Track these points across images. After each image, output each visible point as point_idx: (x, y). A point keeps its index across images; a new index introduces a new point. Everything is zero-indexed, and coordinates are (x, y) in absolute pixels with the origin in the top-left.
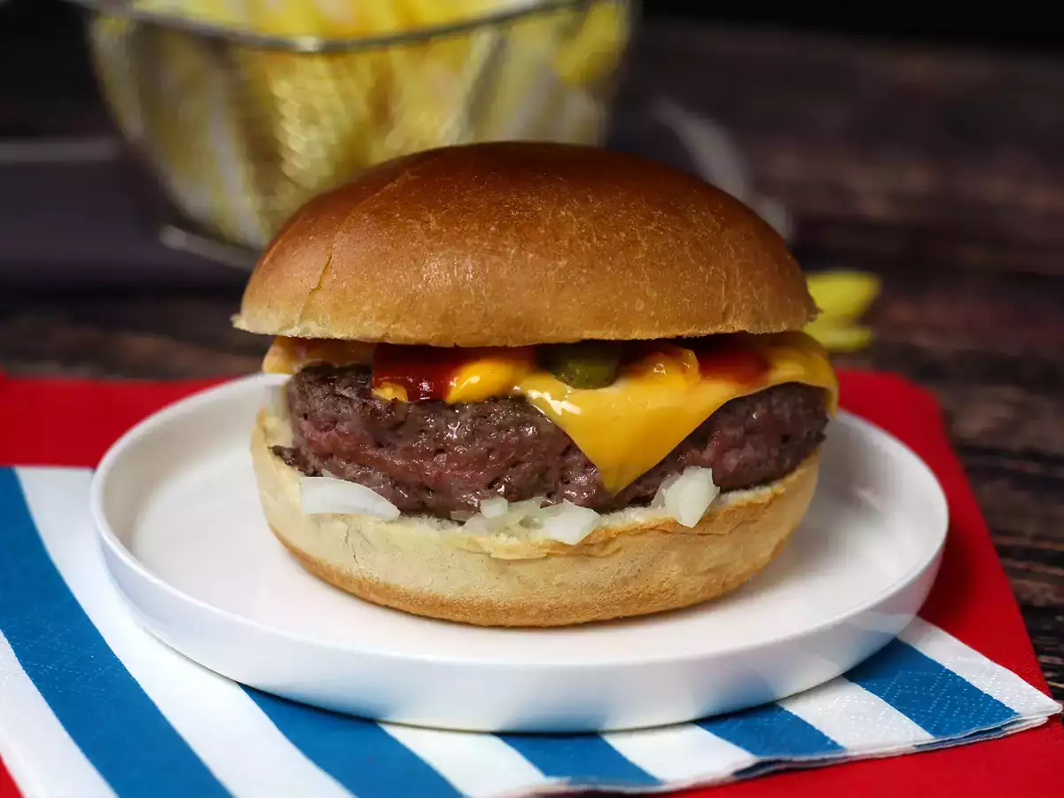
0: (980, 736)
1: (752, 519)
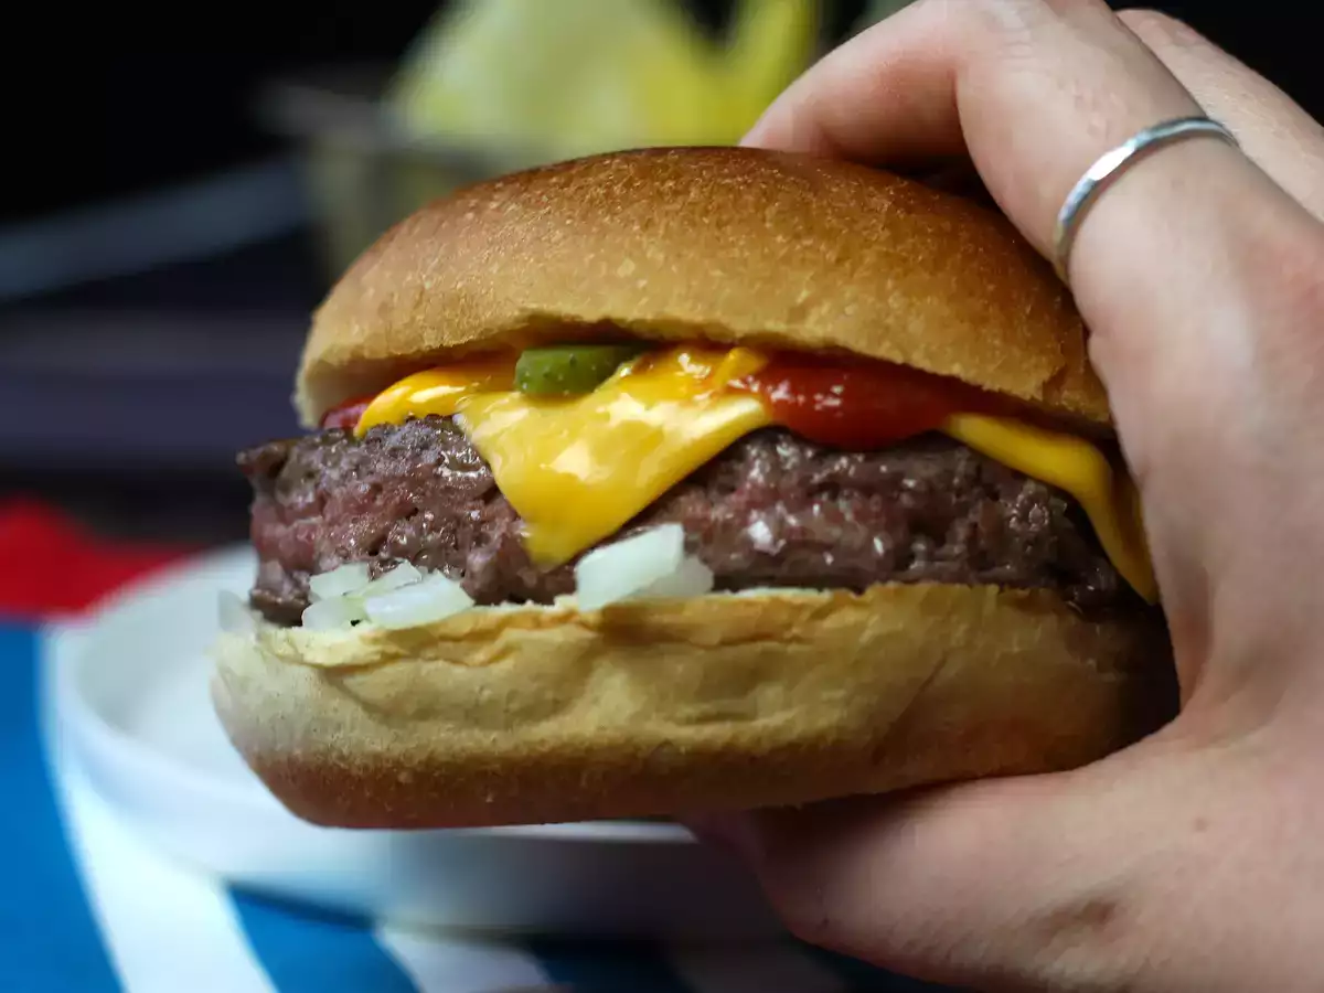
1: (787, 635)
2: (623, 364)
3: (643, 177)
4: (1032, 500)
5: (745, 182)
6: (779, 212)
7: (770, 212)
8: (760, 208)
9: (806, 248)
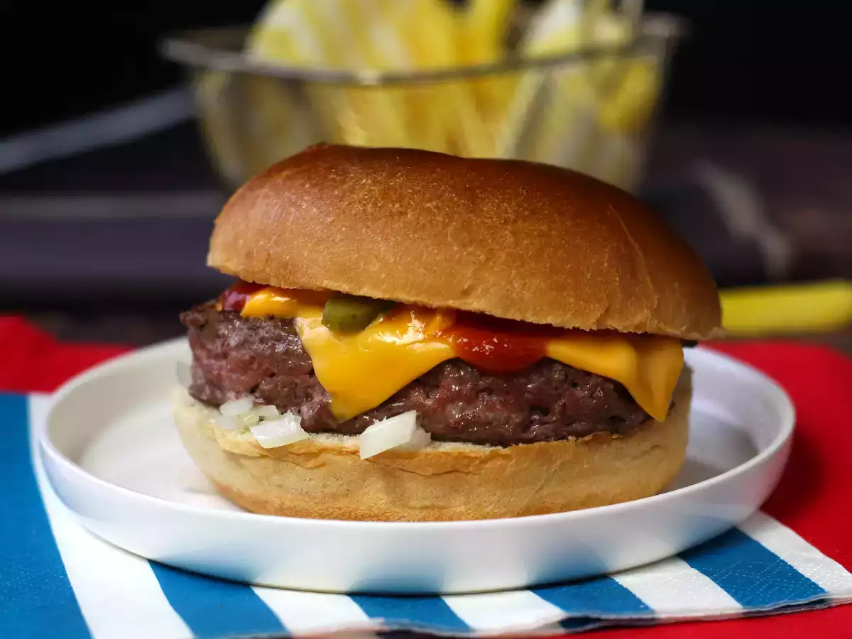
0: (789, 608)
1: (467, 471)
2: (381, 315)
3: (383, 199)
4: (595, 387)
5: (437, 207)
6: (456, 229)
7: (450, 229)
8: (445, 226)
9: (469, 254)
